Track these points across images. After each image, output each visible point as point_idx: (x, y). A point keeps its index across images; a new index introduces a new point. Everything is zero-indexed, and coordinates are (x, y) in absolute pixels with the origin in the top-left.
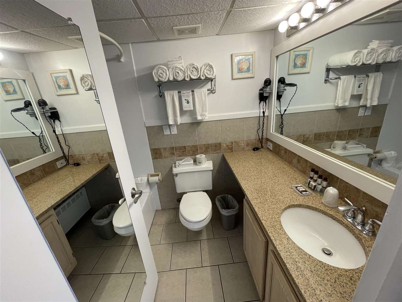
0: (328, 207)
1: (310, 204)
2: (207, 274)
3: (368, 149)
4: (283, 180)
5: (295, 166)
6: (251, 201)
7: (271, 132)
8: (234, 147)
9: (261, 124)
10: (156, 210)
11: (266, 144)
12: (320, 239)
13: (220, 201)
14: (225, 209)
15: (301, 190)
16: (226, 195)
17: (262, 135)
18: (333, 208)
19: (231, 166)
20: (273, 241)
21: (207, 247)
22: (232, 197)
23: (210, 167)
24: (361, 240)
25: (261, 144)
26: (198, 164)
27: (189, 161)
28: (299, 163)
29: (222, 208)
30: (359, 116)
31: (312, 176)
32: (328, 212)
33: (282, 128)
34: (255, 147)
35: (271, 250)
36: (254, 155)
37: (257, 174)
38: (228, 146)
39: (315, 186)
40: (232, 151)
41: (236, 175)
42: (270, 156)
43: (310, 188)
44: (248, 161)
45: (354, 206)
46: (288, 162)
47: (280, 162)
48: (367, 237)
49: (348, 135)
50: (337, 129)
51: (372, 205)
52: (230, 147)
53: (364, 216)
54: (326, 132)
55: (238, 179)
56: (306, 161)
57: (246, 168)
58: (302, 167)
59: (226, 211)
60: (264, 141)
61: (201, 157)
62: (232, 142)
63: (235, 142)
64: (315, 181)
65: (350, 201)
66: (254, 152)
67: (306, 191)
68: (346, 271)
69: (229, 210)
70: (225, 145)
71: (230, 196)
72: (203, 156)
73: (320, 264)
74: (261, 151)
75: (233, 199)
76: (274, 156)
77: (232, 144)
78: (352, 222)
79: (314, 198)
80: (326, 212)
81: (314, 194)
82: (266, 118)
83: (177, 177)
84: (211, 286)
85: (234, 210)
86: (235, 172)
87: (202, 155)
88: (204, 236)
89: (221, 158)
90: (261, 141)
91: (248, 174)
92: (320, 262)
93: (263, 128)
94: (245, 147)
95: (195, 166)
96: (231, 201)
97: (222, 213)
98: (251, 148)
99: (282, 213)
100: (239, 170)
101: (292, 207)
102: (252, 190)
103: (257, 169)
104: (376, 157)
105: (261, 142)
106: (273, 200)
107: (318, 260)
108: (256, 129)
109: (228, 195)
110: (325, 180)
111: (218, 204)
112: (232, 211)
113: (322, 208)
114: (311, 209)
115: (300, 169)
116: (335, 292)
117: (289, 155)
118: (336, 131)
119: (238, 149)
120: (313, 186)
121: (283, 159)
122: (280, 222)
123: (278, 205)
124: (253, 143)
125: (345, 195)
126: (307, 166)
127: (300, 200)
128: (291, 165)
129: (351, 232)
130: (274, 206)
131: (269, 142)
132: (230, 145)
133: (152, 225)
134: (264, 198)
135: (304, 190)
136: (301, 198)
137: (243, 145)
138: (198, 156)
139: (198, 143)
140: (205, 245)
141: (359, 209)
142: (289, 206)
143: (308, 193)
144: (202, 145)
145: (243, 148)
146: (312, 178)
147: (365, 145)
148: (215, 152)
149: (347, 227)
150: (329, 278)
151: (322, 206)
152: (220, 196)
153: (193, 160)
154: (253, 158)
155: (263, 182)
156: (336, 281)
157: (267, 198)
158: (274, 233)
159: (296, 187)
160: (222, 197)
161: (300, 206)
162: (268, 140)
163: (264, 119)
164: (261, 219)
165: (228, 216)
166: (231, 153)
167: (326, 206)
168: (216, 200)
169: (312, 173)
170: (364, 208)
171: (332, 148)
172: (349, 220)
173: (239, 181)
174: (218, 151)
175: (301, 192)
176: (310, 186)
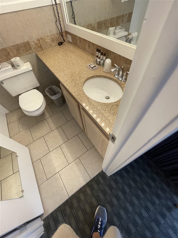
0: (107, 73)
1: (98, 74)
2: (56, 133)
3: (126, 32)
4: (82, 63)
5: (87, 51)
6: (63, 83)
7: (67, 23)
8: (42, 45)
9: (57, 14)
10: (6, 114)
11: (67, 38)
12: (104, 92)
13: (48, 92)
14: (53, 95)
15: (92, 66)
16: (51, 86)
17: (61, 28)
18: (109, 73)
19: (44, 62)
20: (80, 102)
21: (51, 121)
22: (55, 86)
23: (29, 68)
24: (121, 85)
25: (63, 38)
26: (17, 67)
27: (7, 67)
28: (90, 48)
29: (51, 96)
30: (122, 2)
31: (97, 55)
32: (107, 76)
33: (74, 18)
34: (59, 41)
35: (81, 108)
36: (60, 49)
37: (64, 64)
38: (36, 44)
39: (100, 61)
40: (42, 49)
41: (50, 68)
42: (72, 48)
43: (97, 64)
44: (56, 55)
45: (118, 67)
46: (83, 49)
47: (78, 50)
48: (123, 83)
49: (116, 21)
50: (110, 17)
51: (126, 64)
52: (39, 45)
53: (123, 72)
54: (105, 20)
55: (52, 71)
56: (93, 44)
57: (56, 61)
58: (92, 51)
59: (54, 97)
60: (64, 34)
61: (16, 60)
62: (38, 39)
63: (41, 39)
64: (100, 58)
65: (117, 65)
66: (59, 46)
67: (95, 67)
68: (115, 102)
69: (56, 95)
70: (33, 44)
71: (54, 86)
72: (18, 58)
73: (104, 104)
74: (65, 45)
75: (57, 87)
76: (74, 47)
77: (39, 41)
78: (117, 77)
79: (100, 70)
80: (106, 76)
81: (99, 67)
82: (58, 6)
83: (4, 84)
84: (59, 136)
85: (59, 94)
86: (48, 66)
87: (16, 57)
88: (47, 115)
89: (35, 58)
90: (61, 34)
91: (58, 65)
92: (104, 103)
93: (59, 19)
94: (51, 43)
95: (15, 70)
96: (56, 89)
97: (52, 99)
98: (56, 43)
99: (83, 85)
100: (51, 64)
101: (88, 79)
102: (63, 75)
103: (64, 59)
104: (129, 38)
105: (62, 36)
106: (78, 78)
107: (103, 103)
108: (54, 21)
109: (53, 86)
110: (105, 55)
111: (47, 94)
112: (58, 95)
113: (104, 74)
114: (98, 77)
115: (91, 53)
116: (111, 114)
117: (83, 43)
118: (110, 19)
119: (47, 46)
120: (99, 62)
121: (80, 48)
122: (83, 90)
123: (81, 80)
124: (56, 38)
125: (115, 62)
126: (94, 48)
127: (93, 73)
128: (85, 51)
129: (117, 83)
130: (78, 82)
131: (68, 35)
132: (38, 42)
133: (8, 124)
134: (72, 79)
135: (94, 66)
136: (93, 72)
137: (49, 41)
138: (13, 60)
139: (5, 46)
140: (50, 120)
141: (120, 68)
142: (87, 79)
143: (96, 67)
144: (11, 46)
145: (51, 45)
146: (97, 57)
147: (124, 29)
148: (27, 53)
149: (115, 81)
150: (108, 109)
151: (104, 73)
152: (48, 88)
153: (10, 65)
154: (59, 52)
155: (69, 68)
156: (111, 109)
157: (73, 78)
158: (80, 98)
159: (90, 66)
160: (49, 89)
161: (93, 77)
162: (67, 33)
163: (57, 7)
164: (72, 93)
165: (57, 99)
166: (42, 50)
167: (106, 72)
168: (45, 92)
169: (97, 52)
170: (123, 67)
171: (108, 35)
172: (116, 77)
173: (53, 72)
174: (30, 51)
175: (92, 68)
176: (97, 63)
